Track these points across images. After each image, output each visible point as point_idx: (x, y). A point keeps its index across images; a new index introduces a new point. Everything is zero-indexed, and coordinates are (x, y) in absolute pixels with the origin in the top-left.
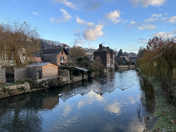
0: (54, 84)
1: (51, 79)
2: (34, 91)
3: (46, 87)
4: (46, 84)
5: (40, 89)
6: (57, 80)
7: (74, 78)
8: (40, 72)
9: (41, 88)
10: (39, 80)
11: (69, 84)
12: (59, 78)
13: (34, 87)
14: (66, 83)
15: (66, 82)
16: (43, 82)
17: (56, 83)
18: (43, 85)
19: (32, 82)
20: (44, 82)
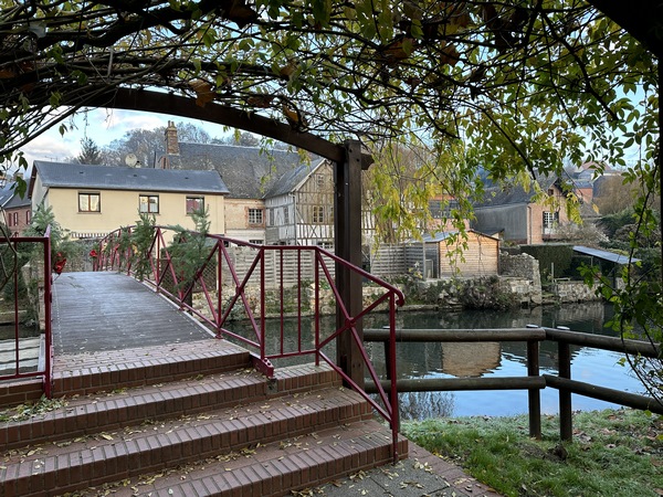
0: (476, 297)
1: (469, 281)
2: (415, 310)
3: (451, 302)
4: (452, 295)
5: (431, 306)
6: (485, 285)
7: (562, 287)
8: (435, 259)
9: (433, 302)
10: (429, 281)
11: (538, 305)
12: (493, 280)
13: (414, 300)
14: (525, 299)
15: (526, 295)
16: (441, 286)
17: (481, 293)
18: (441, 296)
19: (411, 284)
20: (443, 288)
